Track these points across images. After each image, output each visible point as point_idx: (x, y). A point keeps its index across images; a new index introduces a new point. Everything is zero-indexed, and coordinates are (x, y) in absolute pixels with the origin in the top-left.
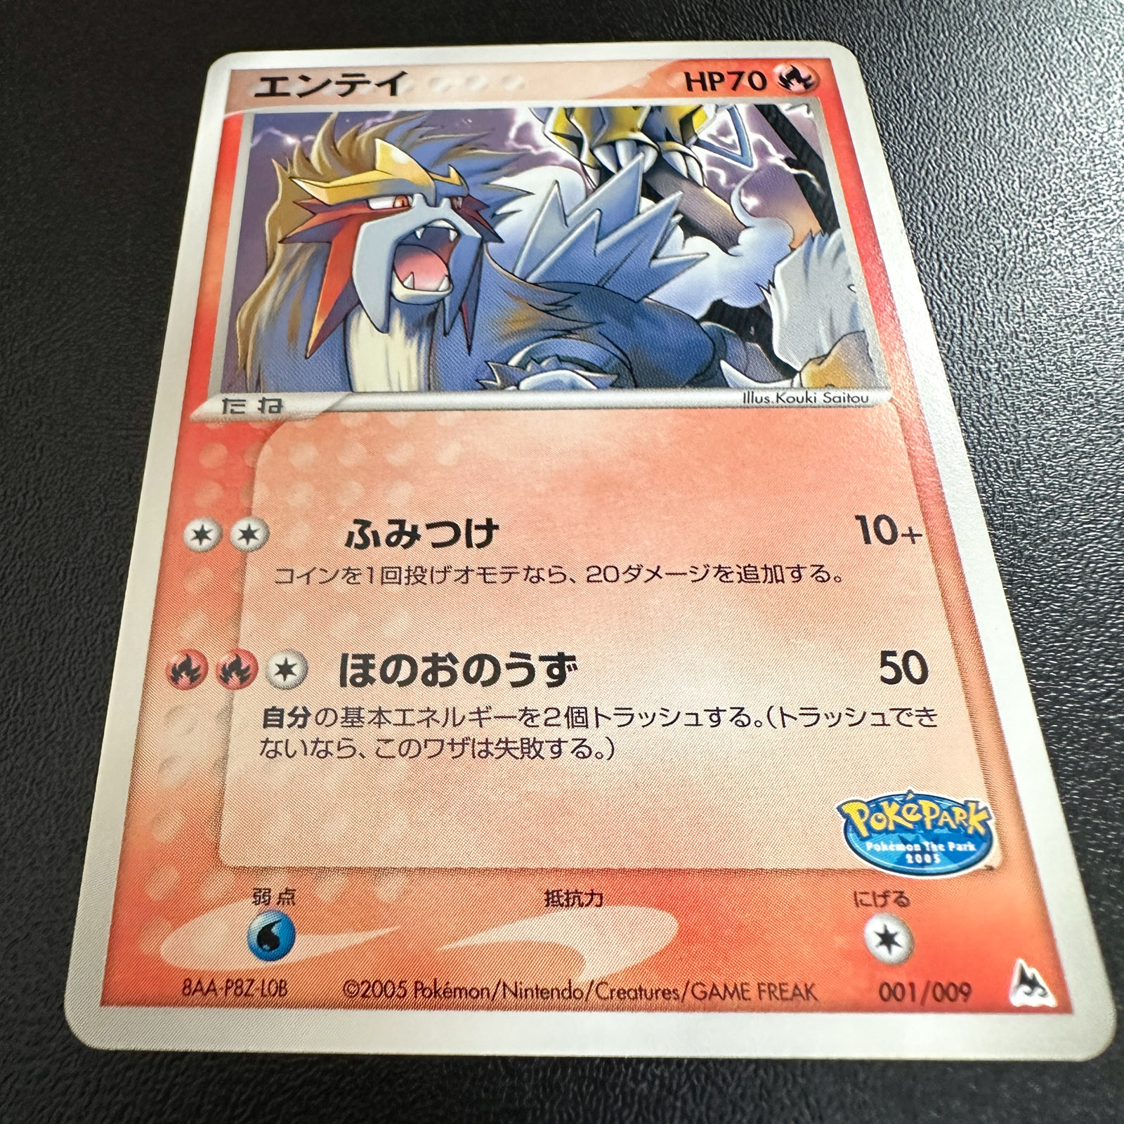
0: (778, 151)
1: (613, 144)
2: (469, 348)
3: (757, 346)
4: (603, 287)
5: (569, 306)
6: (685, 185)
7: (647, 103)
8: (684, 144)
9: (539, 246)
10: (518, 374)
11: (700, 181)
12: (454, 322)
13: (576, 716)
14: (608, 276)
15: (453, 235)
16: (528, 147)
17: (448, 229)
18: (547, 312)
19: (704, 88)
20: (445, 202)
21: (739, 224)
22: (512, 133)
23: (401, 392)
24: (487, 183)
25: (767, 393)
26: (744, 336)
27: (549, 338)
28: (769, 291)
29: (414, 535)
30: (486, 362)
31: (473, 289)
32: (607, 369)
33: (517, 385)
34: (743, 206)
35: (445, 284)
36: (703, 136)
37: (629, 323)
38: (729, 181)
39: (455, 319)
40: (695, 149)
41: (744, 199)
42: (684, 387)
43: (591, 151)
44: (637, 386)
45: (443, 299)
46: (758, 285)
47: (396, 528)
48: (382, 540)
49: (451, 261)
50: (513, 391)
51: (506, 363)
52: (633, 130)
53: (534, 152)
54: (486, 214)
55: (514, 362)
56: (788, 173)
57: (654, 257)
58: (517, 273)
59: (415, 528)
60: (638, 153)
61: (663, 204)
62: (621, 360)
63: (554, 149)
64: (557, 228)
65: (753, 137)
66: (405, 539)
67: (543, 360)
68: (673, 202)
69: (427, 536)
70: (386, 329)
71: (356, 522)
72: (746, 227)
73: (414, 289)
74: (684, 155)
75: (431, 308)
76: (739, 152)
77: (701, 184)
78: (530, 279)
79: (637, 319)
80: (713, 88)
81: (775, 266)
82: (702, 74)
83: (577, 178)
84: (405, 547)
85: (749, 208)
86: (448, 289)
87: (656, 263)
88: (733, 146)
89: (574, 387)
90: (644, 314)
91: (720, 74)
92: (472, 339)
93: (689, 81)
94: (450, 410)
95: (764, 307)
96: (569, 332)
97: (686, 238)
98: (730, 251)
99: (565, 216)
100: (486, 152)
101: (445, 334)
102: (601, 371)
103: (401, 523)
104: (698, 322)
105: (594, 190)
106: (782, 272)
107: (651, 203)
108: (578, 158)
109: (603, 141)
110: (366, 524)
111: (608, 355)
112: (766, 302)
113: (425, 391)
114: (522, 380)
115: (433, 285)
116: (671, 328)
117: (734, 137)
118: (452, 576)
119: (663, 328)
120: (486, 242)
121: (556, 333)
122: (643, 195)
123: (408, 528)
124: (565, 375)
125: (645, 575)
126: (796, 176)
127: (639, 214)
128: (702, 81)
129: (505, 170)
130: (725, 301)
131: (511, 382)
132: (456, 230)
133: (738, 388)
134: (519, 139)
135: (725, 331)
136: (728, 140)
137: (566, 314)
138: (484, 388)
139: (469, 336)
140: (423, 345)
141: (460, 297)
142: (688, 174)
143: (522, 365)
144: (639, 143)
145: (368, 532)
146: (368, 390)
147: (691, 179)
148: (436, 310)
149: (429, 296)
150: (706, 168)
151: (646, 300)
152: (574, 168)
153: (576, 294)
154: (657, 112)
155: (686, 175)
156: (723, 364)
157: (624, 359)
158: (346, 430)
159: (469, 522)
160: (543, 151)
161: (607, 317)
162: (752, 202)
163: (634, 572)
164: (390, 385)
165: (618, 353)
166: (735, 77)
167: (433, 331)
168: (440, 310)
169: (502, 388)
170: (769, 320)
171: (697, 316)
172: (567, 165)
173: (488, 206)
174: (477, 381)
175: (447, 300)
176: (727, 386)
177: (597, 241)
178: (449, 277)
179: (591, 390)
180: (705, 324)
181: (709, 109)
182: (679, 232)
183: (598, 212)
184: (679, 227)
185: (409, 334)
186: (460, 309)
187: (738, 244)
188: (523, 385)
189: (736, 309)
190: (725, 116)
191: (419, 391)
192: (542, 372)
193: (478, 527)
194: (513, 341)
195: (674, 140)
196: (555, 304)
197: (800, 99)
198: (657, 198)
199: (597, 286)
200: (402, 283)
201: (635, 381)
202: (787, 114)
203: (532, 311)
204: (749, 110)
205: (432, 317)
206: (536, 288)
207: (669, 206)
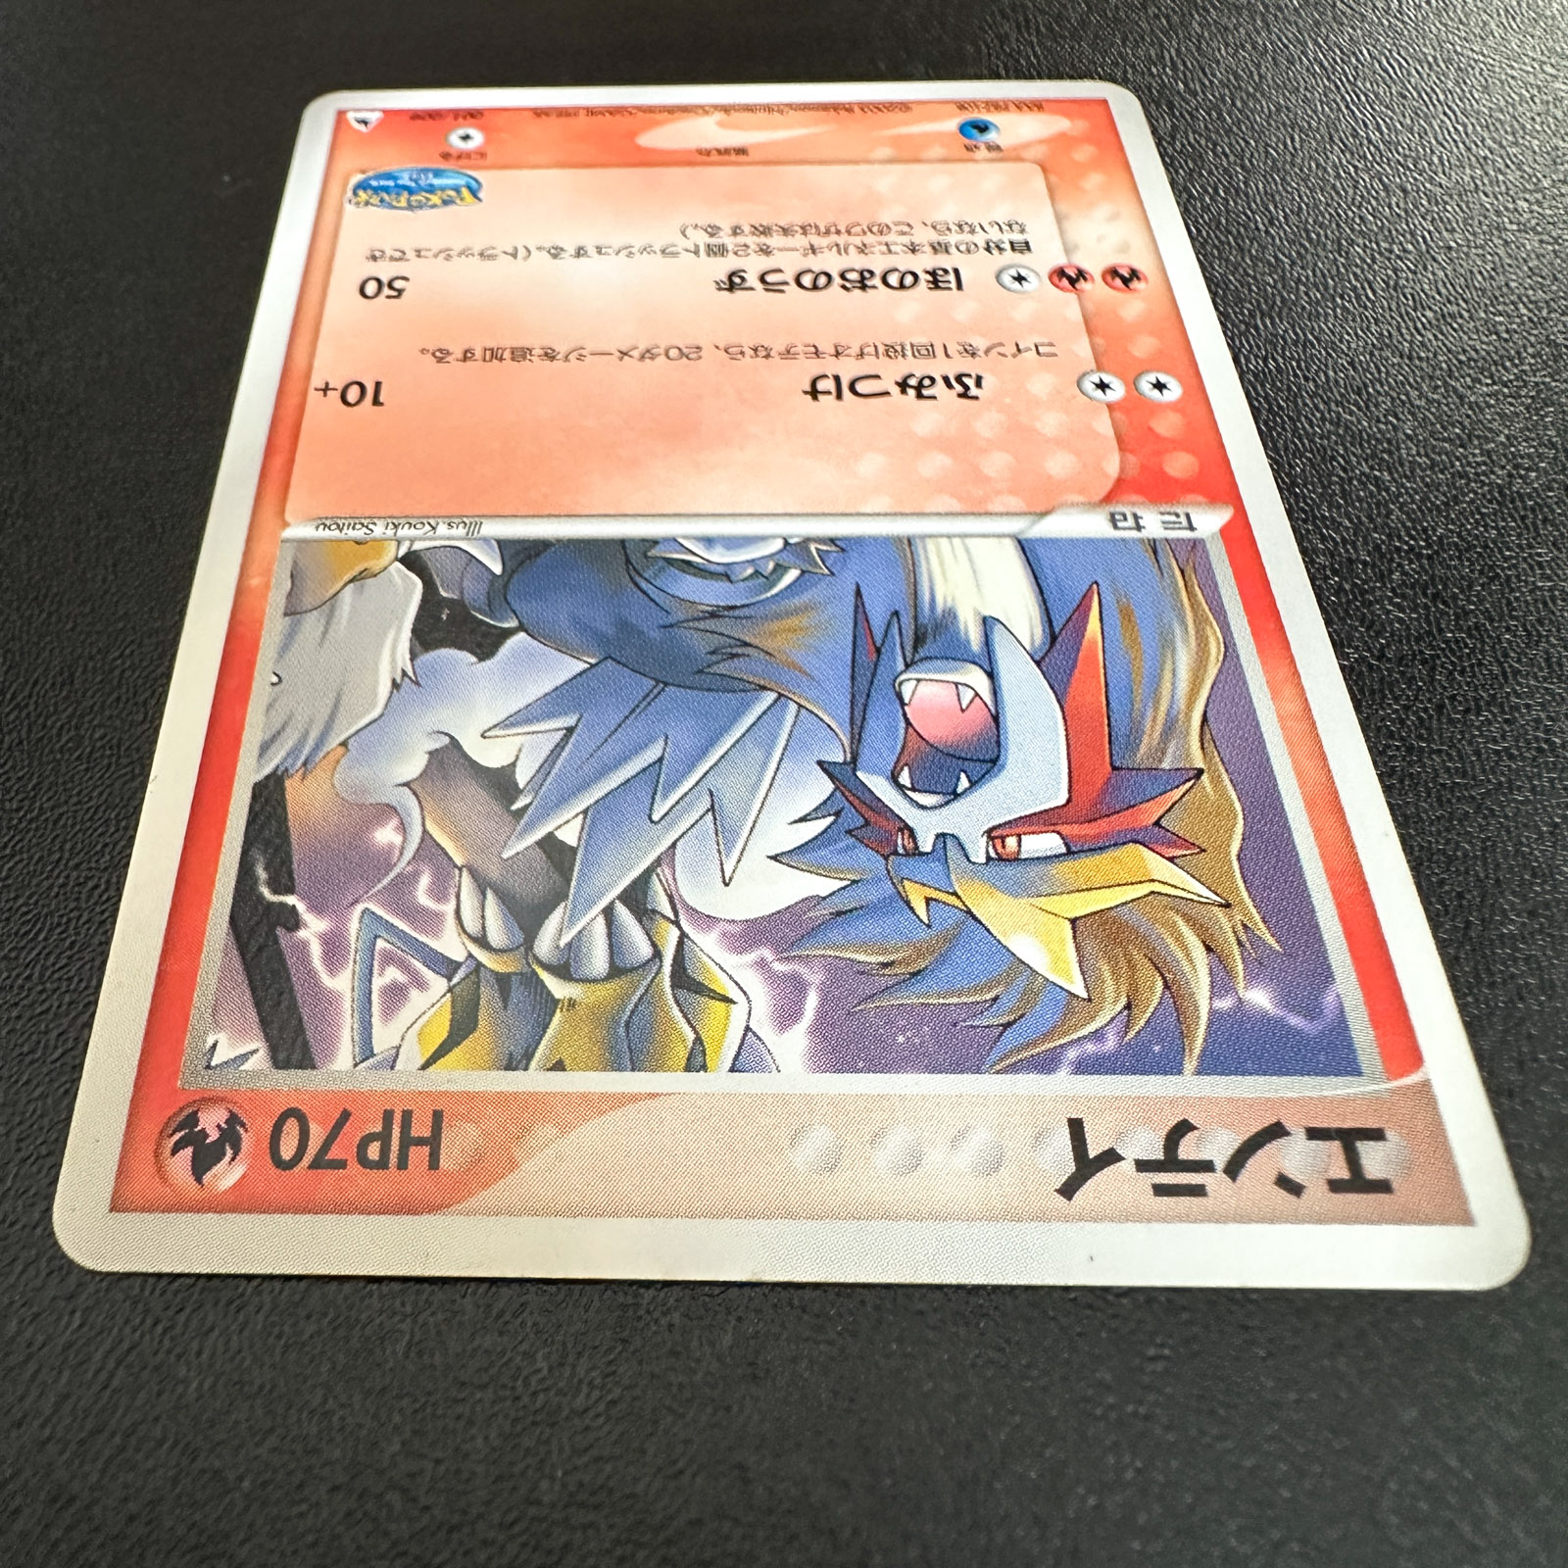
0: (304, 946)
1: (616, 971)
2: (858, 593)
3: (444, 594)
4: (658, 682)
5: (713, 653)
6: (494, 872)
7: (533, 1080)
8: (479, 965)
9: (759, 754)
10: (786, 558)
11: (466, 881)
12: (886, 632)
13: (719, 251)
14: (648, 698)
15: (905, 778)
16: (778, 967)
17: (913, 789)
18: (746, 644)
19: (407, 1116)
20: (926, 845)
21: (419, 791)
22: (812, 1001)
23: (949, 537)
24: (854, 882)
25: (447, 533)
26: (459, 607)
27: (743, 606)
28: (404, 673)
29: (903, 386)
30: (833, 574)
31: (863, 683)
32: (661, 563)
33: (786, 543)
34: (403, 828)
35: (907, 691)
36: (438, 984)
37: (624, 626)
38: (415, 877)
39: (886, 636)
40: (458, 955)
41: (397, 839)
42: (559, 541)
43: (657, 954)
44: (623, 543)
45: (907, 666)
46: (417, 683)
47: (925, 392)
48: (940, 382)
49: (902, 731)
50: (791, 537)
51: (803, 572)
52: (572, 1004)
53: (767, 953)
54: (851, 819)
55: (792, 575)
56: (303, 898)
57: (570, 730)
58: (793, 707)
59: (904, 392)
60: (569, 945)
61: (540, 833)
62: (641, 576)
63: (732, 961)
64: (729, 786)
65: (341, 983)
66: (913, 382)
67: (751, 576)
68: (521, 835)
69: (888, 384)
70: (987, 623)
71: (976, 398)
72: (407, 784)
73: (956, 684)
74: (482, 941)
75: (922, 653)
76: (380, 944)
77: (465, 873)
78: (774, 696)
79: (611, 631)
80: (388, 1116)
81: (382, 715)
82: (403, 1164)
83: (689, 894)
84: (911, 375)
85: (394, 822)
86: (901, 684)
87: (570, 721)
88: (388, 959)
89: (709, 541)
90: (601, 639)
91: (363, 1161)
92: (856, 607)
93: (434, 1142)
94: (878, 515)
95: (418, 648)
96: (713, 615)
97: (514, 764)
98: (446, 740)
99: (712, 808)
100: (862, 957)
101: (896, 613)
102: (670, 562)
103: (920, 396)
104: (521, 628)
105: (658, 862)
106: (373, 705)
107: (560, 835)
108: (683, 935)
109: (634, 976)
110: (964, 395)
111: (658, 583)
112: (413, 657)
113: (914, 537)
114: (781, 551)
115: (925, 689)
116: (563, 618)
117: (378, 983)
118: (855, 350)
119: (575, 621)
120: (845, 763)
121: (731, 613)
122: (574, 850)
123: (912, 392)
124: (719, 556)
125: (636, 353)
126: (290, 890)
127: (585, 812)
128: (407, 1142)
129: (823, 911)
130: (474, 659)
131: (796, 549)
132: (900, 787)
133: (486, 540)
134: (799, 986)
135: (486, 615)
136: (393, 974)
137: (717, 640)
138: (832, 541)
139: (860, 610)
140: (927, 597)
141: (881, 669)
142: (485, 896)
143: (780, 569)
144: (563, 971)
145: (959, 389)
146: (995, 540)
147: (482, 885)
148: (915, 648)
149: (929, 671)
150: (449, 908)
151: (593, 661)
152: (692, 912)
153: (701, 672)
154: (518, 1052)
155: (490, 895)
156: (497, 569)
157: (638, 579)
158: (1012, 492)
159: (839, 396)
160: (751, 957)
161: (656, 635)
162: (386, 835)
163: (648, 354)
164: (964, 545)
165: (644, 585)
166: (334, 1153)
167: (916, 618)
168: (909, 648)
169: (807, 540)
170: (416, 631)
171: (522, 635)
172: (707, 921)
173: (849, 832)
174: (843, 550)
175: (901, 666)
176: (499, 542)
177: (660, 760)
178: (903, 704)
179: (685, 537)
180: (513, 623)
181: (412, 1056)
182: (522, 777)
183: (655, 818)
184: (521, 786)
185: (951, 614)
186: (878, 651)
187: (431, 753)
188: (779, 544)
189: (460, 648)
190: (384, 1037)
191: (923, 537)
192: (753, 561)
193: (829, 393)
194: (796, 601)
195: (497, 973)
196: (733, 656)
197: (217, 1085)
198: (549, 844)
199: (666, 684)
200: (977, 694)
201: (624, 547)
202: (257, 1044)
203: (769, 644)
204: (330, 1054)
205: (919, 640)
206: (762, 683)
207: (531, 827)
